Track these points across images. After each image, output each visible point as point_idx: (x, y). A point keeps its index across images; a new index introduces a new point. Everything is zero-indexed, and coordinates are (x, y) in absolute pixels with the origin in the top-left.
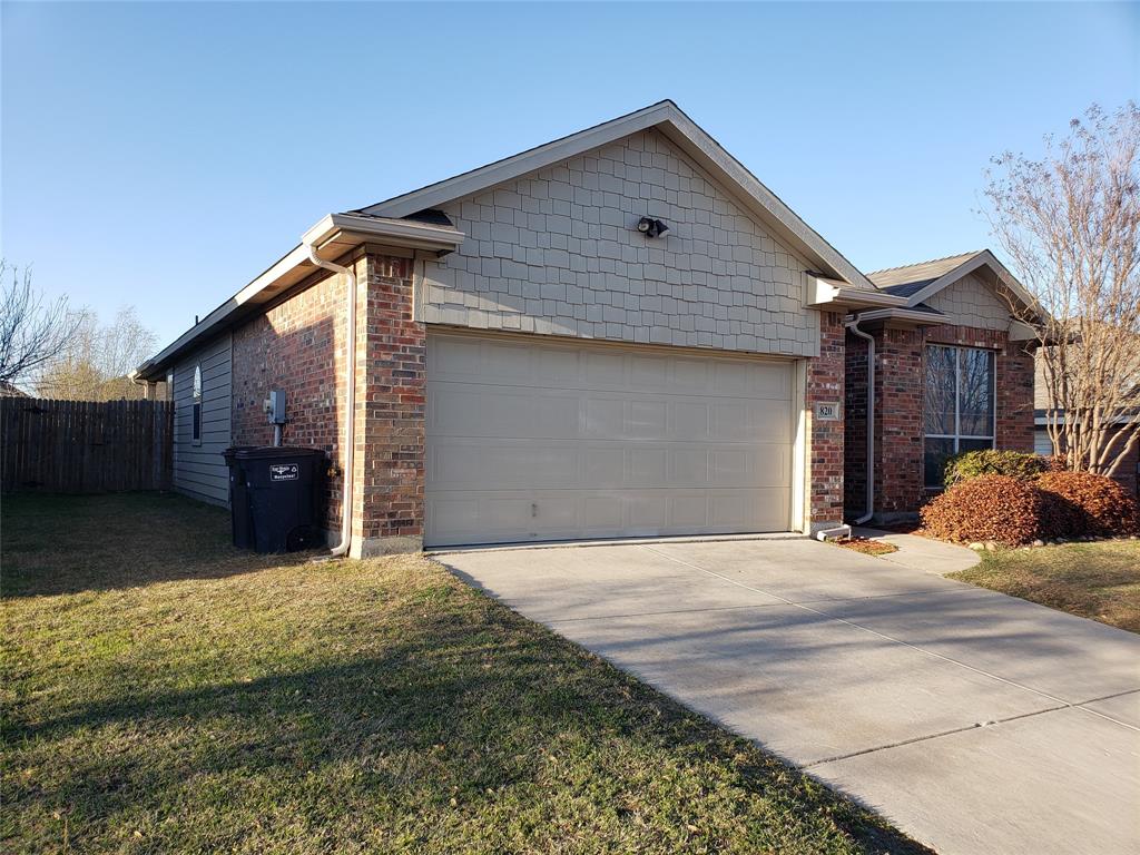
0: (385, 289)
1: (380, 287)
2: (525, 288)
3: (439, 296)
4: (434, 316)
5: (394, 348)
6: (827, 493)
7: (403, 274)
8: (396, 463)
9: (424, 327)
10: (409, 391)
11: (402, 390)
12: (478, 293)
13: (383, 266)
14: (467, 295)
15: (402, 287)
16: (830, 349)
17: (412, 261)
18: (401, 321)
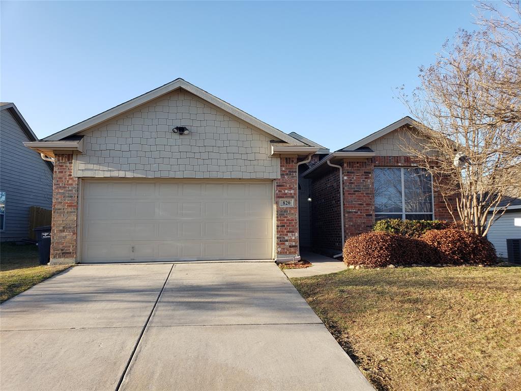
0: (62, 166)
1: (60, 165)
2: (120, 160)
3: (82, 166)
4: (80, 174)
5: (64, 187)
6: (287, 241)
7: (69, 160)
8: (64, 231)
9: (77, 179)
10: (70, 203)
11: (67, 203)
12: (100, 164)
13: (61, 158)
14: (95, 165)
15: (68, 165)
16: (287, 174)
17: (72, 155)
18: (68, 177)
